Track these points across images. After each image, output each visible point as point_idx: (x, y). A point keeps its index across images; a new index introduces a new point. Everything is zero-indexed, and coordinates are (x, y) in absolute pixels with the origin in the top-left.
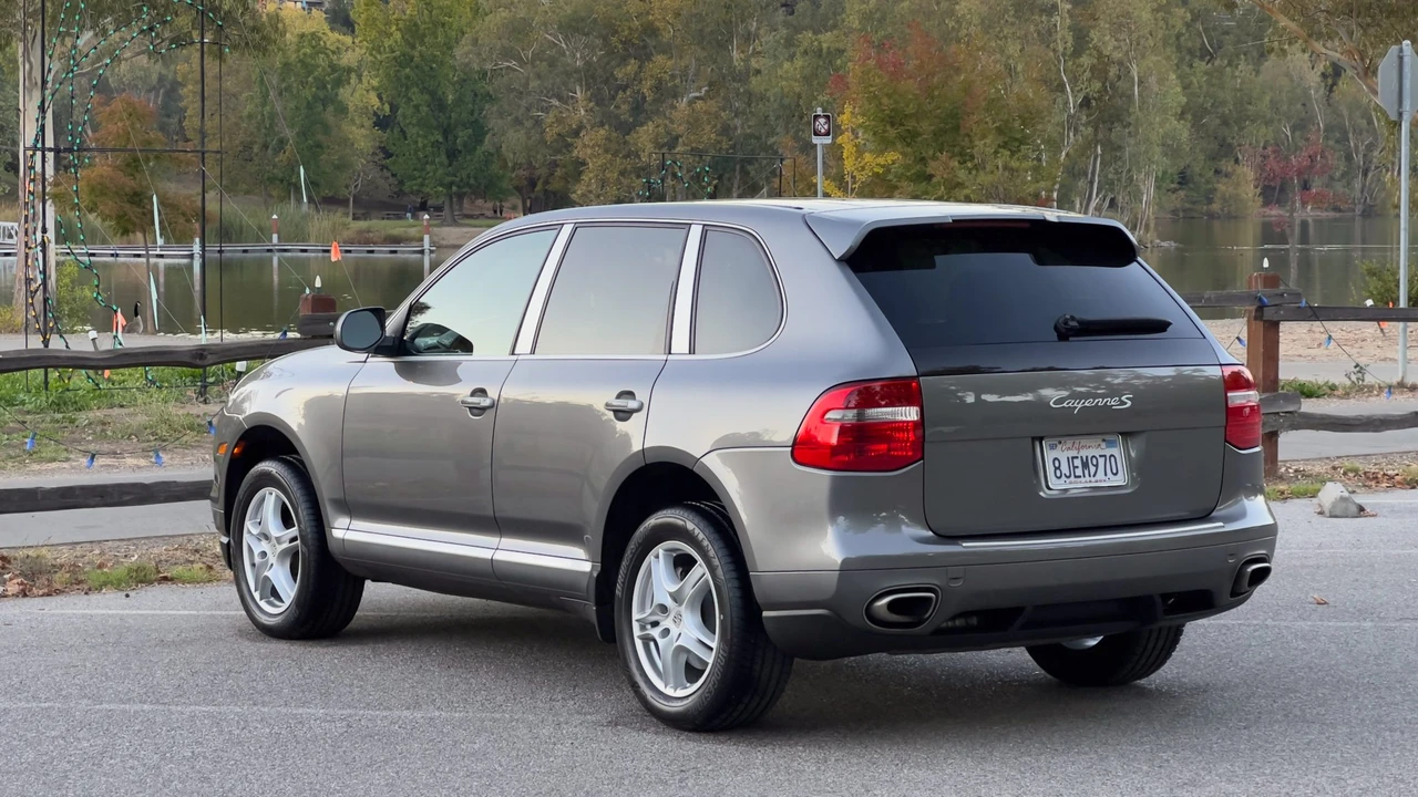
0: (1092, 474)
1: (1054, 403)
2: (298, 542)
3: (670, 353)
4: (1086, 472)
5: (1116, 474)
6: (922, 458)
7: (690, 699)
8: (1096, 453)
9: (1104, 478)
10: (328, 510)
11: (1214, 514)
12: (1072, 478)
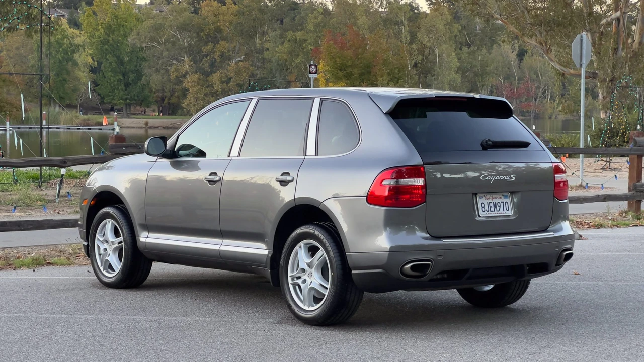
0: (498, 210)
1: (482, 178)
2: (123, 244)
3: (306, 155)
4: (495, 209)
5: (508, 210)
6: (426, 202)
7: (317, 311)
8: (500, 200)
9: (502, 212)
10: (138, 228)
11: (549, 229)
12: (490, 212)
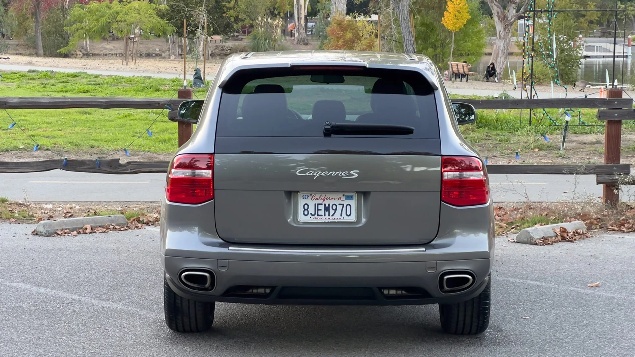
0: (331, 214)
1: (299, 173)
4: (327, 213)
5: (350, 215)
6: (214, 199)
8: (337, 202)
9: (340, 217)
12: (316, 216)
